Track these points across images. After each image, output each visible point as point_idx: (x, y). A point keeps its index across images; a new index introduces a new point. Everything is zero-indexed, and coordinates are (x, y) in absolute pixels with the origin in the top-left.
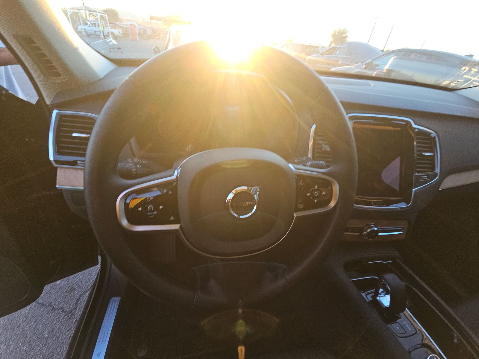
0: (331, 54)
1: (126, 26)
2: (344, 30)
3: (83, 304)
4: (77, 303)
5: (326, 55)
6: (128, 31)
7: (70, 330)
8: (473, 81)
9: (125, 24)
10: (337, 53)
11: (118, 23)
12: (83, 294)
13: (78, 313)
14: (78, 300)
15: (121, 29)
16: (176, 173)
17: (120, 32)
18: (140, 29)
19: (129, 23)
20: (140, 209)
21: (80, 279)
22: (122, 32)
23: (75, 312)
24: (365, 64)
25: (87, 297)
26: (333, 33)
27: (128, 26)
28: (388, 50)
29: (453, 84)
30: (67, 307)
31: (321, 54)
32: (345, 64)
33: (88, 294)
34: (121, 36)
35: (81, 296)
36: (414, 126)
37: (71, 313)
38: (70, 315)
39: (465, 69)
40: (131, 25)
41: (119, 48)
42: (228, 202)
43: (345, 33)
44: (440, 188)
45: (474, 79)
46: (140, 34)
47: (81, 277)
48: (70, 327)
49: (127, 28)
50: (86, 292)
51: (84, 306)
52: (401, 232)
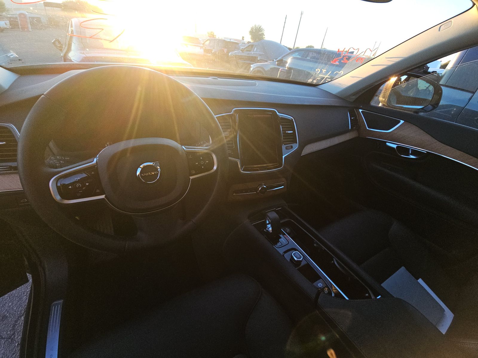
0: (250, 51)
1: (14, 16)
2: (260, 27)
3: (20, 328)
4: (13, 329)
5: (246, 51)
6: (18, 22)
7: (15, 353)
8: (326, 78)
9: (12, 13)
10: (255, 50)
11: (4, 14)
12: (18, 319)
13: (18, 338)
14: (14, 326)
15: (8, 20)
16: (95, 160)
17: (7, 23)
18: (31, 17)
19: (18, 13)
20: (70, 187)
21: (10, 306)
22: (9, 23)
23: (14, 337)
24: (278, 61)
25: (23, 321)
26: (250, 29)
27: (17, 16)
28: (297, 48)
29: (315, 82)
30: (5, 334)
31: (241, 50)
32: (263, 60)
33: (23, 318)
34: (8, 27)
35: (16, 321)
36: (278, 114)
37: (11, 338)
38: (10, 340)
39: (318, 71)
40: (20, 14)
41: (20, 60)
42: (138, 175)
43: (261, 31)
44: (302, 153)
45: (326, 77)
46: (32, 24)
47: (10, 304)
48: (14, 350)
49: (16, 18)
50: (21, 317)
51: (22, 330)
52: (283, 187)
